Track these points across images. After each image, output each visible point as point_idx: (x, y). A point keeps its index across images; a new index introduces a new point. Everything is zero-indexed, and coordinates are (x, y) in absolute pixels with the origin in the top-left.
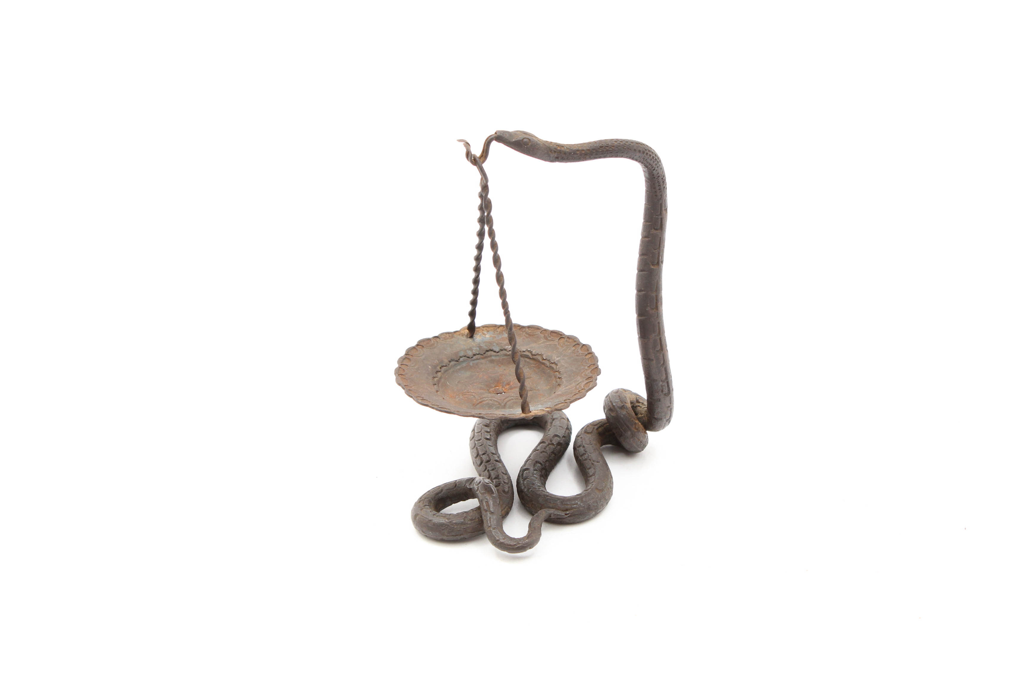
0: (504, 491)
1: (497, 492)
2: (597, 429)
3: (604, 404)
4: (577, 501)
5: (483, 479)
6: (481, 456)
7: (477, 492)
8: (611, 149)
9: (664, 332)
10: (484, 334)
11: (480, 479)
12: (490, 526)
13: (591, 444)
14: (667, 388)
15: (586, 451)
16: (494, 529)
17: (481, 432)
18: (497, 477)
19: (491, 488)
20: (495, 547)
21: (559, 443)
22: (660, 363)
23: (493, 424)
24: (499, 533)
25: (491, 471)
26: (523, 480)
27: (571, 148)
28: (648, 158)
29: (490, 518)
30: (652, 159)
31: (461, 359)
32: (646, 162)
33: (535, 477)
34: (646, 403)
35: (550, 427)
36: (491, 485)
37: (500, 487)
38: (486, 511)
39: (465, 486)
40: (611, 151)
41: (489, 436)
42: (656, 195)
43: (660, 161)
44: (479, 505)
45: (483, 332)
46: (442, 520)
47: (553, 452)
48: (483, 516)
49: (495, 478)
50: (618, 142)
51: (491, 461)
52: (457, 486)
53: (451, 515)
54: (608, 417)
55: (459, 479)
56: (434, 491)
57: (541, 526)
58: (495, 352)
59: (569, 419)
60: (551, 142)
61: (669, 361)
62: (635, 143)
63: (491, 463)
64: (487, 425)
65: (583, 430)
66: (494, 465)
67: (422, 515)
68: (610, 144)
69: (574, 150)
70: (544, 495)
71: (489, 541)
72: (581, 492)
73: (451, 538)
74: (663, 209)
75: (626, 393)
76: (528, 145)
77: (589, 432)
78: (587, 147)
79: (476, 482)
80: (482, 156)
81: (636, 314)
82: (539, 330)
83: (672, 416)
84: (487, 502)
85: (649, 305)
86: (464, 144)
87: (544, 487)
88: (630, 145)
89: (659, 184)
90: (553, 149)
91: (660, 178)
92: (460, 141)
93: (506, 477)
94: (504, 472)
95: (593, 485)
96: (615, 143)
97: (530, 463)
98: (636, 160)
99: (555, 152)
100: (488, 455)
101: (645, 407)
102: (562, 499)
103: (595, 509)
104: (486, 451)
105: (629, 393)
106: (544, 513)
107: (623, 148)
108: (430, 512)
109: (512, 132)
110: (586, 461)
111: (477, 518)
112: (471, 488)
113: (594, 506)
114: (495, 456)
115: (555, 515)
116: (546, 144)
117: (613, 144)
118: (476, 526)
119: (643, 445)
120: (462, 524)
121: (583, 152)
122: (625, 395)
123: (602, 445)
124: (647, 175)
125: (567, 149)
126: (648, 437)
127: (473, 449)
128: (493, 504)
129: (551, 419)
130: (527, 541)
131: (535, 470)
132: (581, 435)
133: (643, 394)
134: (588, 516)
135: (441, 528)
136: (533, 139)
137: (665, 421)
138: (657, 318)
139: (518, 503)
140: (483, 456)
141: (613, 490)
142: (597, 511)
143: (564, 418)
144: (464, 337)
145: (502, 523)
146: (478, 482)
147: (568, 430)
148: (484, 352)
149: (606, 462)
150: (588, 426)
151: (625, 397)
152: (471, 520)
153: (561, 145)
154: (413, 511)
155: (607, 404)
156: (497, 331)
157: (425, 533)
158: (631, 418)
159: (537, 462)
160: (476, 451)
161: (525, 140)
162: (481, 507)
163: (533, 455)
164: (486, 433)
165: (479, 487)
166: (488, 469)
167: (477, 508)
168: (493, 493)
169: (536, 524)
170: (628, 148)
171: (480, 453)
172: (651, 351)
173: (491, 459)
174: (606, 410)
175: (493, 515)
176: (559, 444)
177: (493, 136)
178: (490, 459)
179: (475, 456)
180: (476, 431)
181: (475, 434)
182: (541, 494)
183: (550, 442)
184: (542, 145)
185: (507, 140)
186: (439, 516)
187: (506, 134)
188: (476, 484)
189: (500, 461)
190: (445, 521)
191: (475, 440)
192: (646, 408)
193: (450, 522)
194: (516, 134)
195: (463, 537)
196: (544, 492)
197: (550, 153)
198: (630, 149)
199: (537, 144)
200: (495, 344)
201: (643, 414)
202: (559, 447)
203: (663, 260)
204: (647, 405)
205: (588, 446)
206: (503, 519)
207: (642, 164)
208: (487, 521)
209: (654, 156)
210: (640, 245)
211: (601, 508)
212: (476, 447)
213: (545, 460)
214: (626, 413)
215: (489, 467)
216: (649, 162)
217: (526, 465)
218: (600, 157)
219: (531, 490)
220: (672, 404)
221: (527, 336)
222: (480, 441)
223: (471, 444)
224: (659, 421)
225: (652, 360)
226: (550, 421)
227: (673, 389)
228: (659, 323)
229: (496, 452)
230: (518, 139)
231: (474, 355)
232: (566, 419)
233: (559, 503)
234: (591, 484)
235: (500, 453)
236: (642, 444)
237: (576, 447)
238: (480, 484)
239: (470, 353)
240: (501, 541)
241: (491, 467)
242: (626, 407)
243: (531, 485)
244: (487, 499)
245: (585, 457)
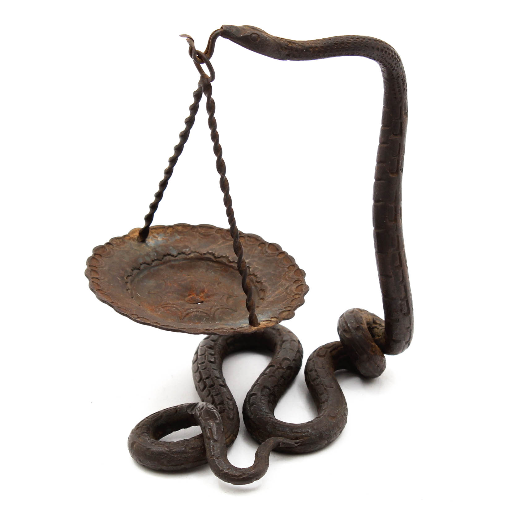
0: (229, 418)
1: (222, 418)
2: (331, 352)
3: (338, 325)
4: (308, 428)
5: (206, 404)
6: (204, 380)
7: (199, 419)
8: (347, 46)
9: (403, 246)
10: (155, 237)
11: (203, 404)
12: (213, 456)
13: (324, 368)
14: (406, 307)
15: (318, 376)
16: (217, 458)
17: (205, 355)
18: (222, 403)
19: (215, 414)
20: (219, 478)
21: (289, 366)
22: (399, 280)
23: (218, 346)
24: (223, 462)
25: (215, 396)
26: (249, 406)
27: (304, 45)
28: (387, 57)
29: (213, 446)
30: (392, 58)
31: (142, 267)
32: (385, 61)
33: (263, 403)
34: (383, 324)
35: (279, 350)
36: (215, 410)
37: (224, 413)
38: (209, 439)
39: (187, 412)
40: (347, 49)
41: (213, 359)
42: (396, 98)
43: (400, 60)
44: (202, 432)
45: (153, 234)
46: (162, 449)
47: (282, 377)
48: (206, 444)
49: (219, 404)
50: (355, 39)
51: (216, 385)
52: (178, 411)
53: (171, 443)
54: (343, 339)
55: (181, 405)
56: (153, 418)
57: (269, 456)
58: (173, 256)
59: (300, 341)
60: (282, 38)
61: (409, 277)
62: (373, 40)
63: (214, 388)
64: (211, 347)
65: (316, 353)
66: (218, 390)
67: (139, 442)
68: (345, 41)
69: (306, 47)
70: (273, 422)
71: (212, 472)
72: (312, 420)
73: (171, 468)
74: (404, 112)
75: (362, 313)
76: (257, 40)
77: (321, 355)
78: (321, 44)
79: (199, 407)
80: (206, 52)
81: (374, 226)
82: (213, 230)
83: (412, 338)
84: (210, 429)
85: (387, 216)
86: (187, 39)
87: (272, 414)
88: (368, 42)
89: (399, 85)
90: (284, 46)
91: (400, 79)
92: (183, 36)
93: (231, 403)
94: (229, 398)
95: (326, 412)
96: (351, 40)
97: (258, 388)
98: (374, 59)
99: (286, 48)
100: (212, 379)
101: (382, 328)
102: (291, 426)
103: (328, 438)
104: (210, 375)
105: (365, 313)
106: (271, 441)
107: (360, 45)
108: (149, 439)
109: (240, 27)
110: (318, 386)
111: (199, 446)
112: (193, 414)
113: (327, 434)
114: (220, 380)
115: (284, 443)
116: (276, 40)
117: (349, 41)
118: (198, 455)
119: (380, 370)
120: (183, 452)
121: (317, 49)
122: (361, 315)
123: (335, 370)
124: (386, 76)
125: (299, 45)
126: (386, 361)
127: (195, 373)
128: (217, 431)
129: (281, 341)
130: (253, 471)
131: (262, 396)
132: (313, 358)
133: (381, 314)
134: (320, 445)
135: (160, 457)
136: (262, 34)
137: (404, 343)
138: (395, 231)
139: (244, 431)
140: (207, 380)
141: (347, 417)
142: (330, 440)
143: (295, 340)
144: (135, 242)
145: (226, 452)
146: (201, 407)
147: (300, 353)
148: (162, 257)
149: (340, 387)
150: (321, 349)
151: (361, 317)
152: (192, 448)
153: (292, 41)
154: (130, 439)
155: (341, 325)
156: (168, 233)
157: (142, 463)
158: (367, 340)
159: (265, 387)
160: (199, 375)
161: (254, 35)
162: (204, 434)
163: (260, 379)
164: (210, 356)
165: (201, 412)
166: (212, 394)
167: (199, 436)
168: (217, 419)
169: (263, 454)
170: (365, 45)
171: (204, 377)
172: (390, 266)
173: (216, 383)
174: (340, 332)
175: (216, 443)
176: (289, 368)
177: (218, 31)
178: (214, 384)
179: (198, 380)
180: (199, 354)
181: (199, 356)
182: (269, 421)
183: (279, 366)
184: (272, 41)
185: (234, 35)
186: (158, 444)
187: (233, 28)
188: (199, 409)
189: (225, 386)
190: (164, 449)
191: (198, 363)
192: (384, 330)
193: (170, 451)
194: (244, 29)
195: (183, 467)
196: (273, 419)
197: (280, 50)
198: (368, 47)
199: (267, 40)
200: (171, 247)
201: (381, 336)
202: (289, 371)
203: (403, 169)
204: (385, 327)
205: (320, 369)
206: (228, 448)
207: (380, 64)
208: (210, 450)
209: (394, 54)
210: (378, 151)
211: (334, 437)
212: (199, 371)
213: (274, 385)
214: (362, 334)
215: (213, 392)
216: (388, 61)
217: (254, 390)
218: (335, 55)
219: (259, 417)
220: (411, 325)
221: (202, 236)
222: (204, 364)
223: (193, 367)
224: (398, 343)
225: (391, 277)
226: (279, 343)
227: (413, 308)
228: (398, 236)
229: (220, 376)
230: (246, 34)
231: (153, 261)
232: (297, 341)
233: (288, 430)
234: (323, 411)
235: (225, 378)
236: (379, 368)
237: (308, 371)
238: (203, 409)
239: (148, 260)
240: (225, 471)
241: (215, 392)
242: (362, 328)
243: (258, 412)
244: (210, 426)
245: (318, 382)
